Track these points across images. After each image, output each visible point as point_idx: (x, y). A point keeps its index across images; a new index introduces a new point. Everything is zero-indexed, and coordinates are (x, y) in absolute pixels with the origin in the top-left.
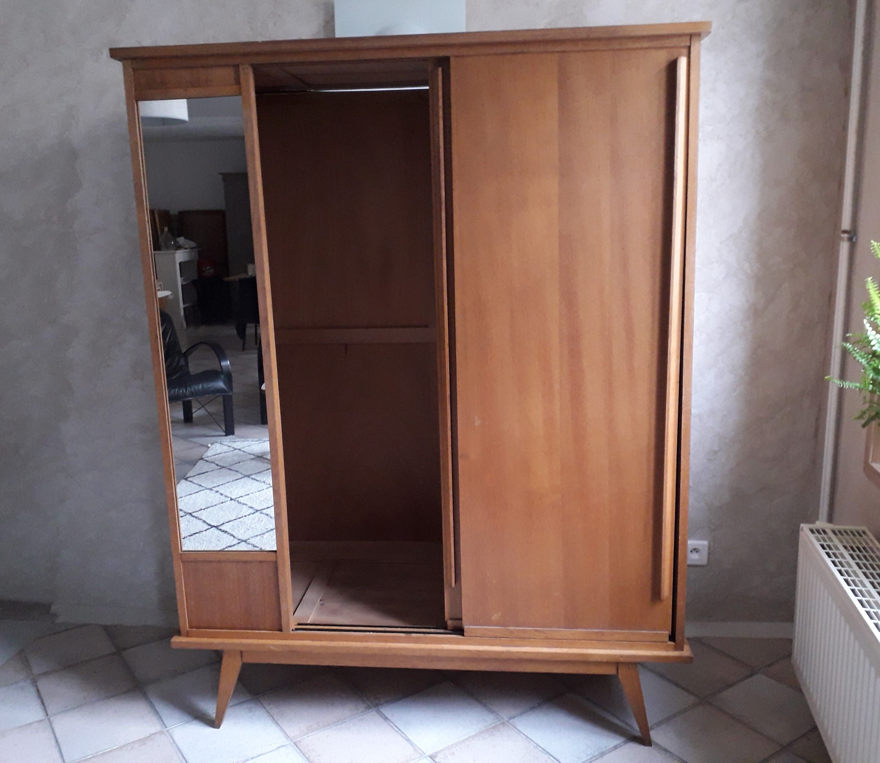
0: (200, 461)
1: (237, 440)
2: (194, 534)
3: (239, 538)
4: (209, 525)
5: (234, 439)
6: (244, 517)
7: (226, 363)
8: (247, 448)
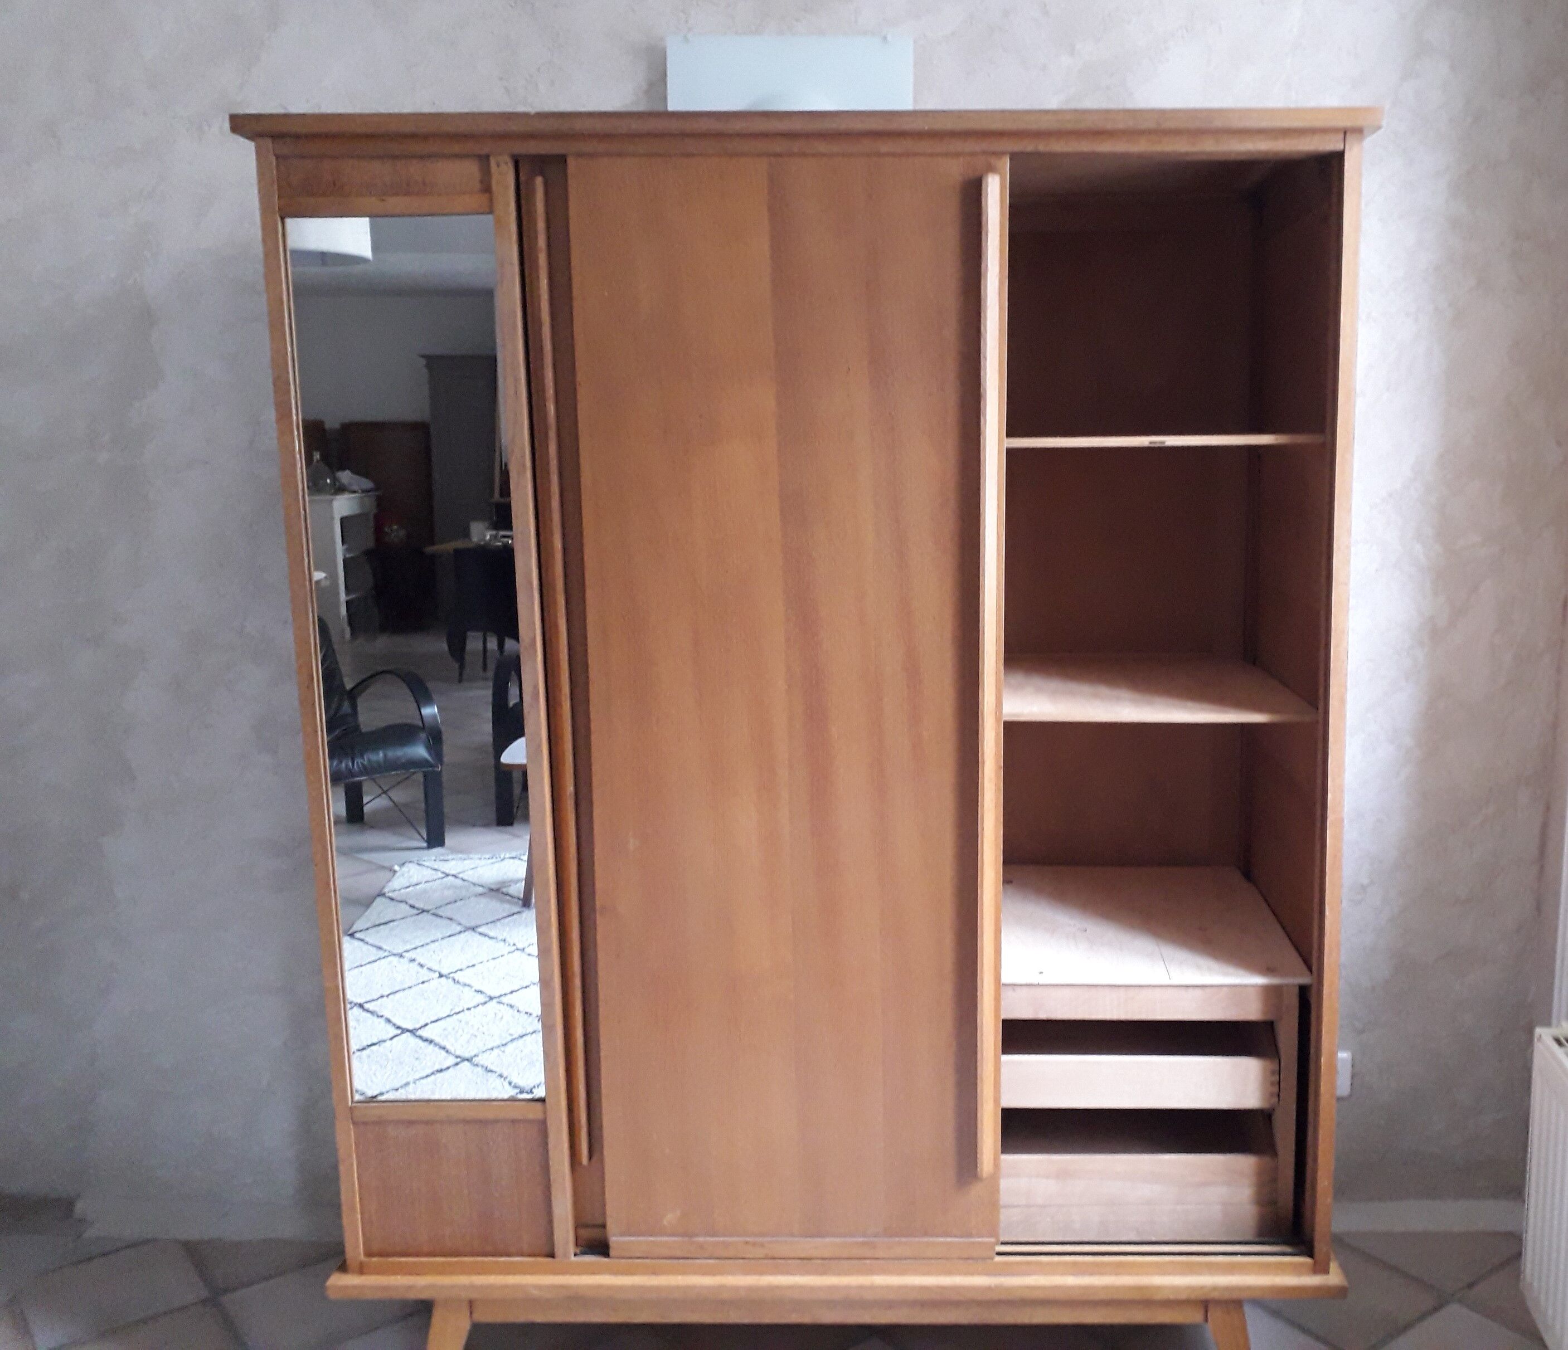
0: (379, 900)
1: (450, 857)
2: (369, 1046)
3: (458, 1053)
4: (398, 1028)
5: (443, 855)
6: (466, 1012)
7: (430, 711)
8: (471, 872)
